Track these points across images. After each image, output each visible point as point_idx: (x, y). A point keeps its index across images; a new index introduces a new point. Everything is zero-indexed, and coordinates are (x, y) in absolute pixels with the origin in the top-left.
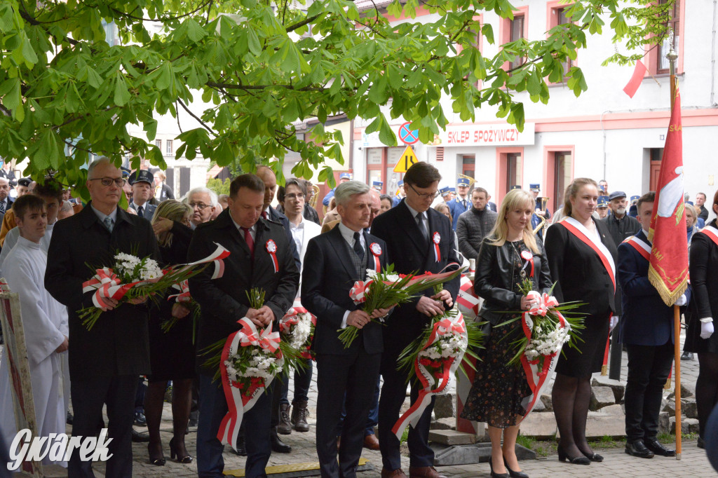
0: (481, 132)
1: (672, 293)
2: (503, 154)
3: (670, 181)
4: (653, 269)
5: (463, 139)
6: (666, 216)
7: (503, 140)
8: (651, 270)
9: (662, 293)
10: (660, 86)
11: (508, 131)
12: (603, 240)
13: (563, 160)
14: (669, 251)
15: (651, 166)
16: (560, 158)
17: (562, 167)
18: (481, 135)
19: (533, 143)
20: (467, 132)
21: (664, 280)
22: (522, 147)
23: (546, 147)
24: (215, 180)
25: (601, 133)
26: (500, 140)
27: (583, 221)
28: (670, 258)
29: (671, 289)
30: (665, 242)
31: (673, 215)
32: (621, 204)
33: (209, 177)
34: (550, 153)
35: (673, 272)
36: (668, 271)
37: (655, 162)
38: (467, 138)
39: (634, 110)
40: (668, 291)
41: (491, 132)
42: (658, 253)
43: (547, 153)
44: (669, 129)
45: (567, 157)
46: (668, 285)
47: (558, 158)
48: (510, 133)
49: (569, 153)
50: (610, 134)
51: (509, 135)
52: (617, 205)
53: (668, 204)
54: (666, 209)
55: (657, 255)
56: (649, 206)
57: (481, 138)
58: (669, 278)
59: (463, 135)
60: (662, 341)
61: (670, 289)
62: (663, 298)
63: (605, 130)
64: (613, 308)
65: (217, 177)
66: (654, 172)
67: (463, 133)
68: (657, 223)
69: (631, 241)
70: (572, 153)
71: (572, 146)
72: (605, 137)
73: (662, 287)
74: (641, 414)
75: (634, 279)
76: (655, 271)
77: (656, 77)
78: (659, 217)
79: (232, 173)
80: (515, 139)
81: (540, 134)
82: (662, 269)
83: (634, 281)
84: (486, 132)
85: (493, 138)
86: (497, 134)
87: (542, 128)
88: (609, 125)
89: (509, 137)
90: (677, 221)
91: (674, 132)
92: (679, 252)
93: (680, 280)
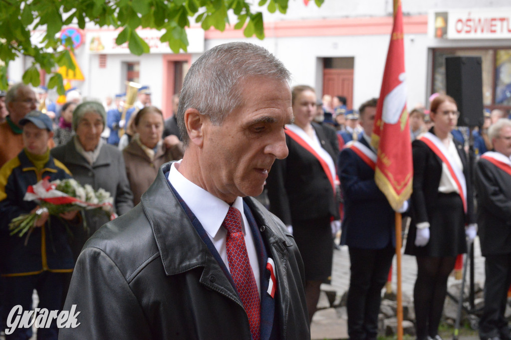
1: (398, 198)
2: (170, 62)
3: (395, 87)
6: (392, 123)
8: (378, 174)
12: (323, 146)
14: (396, 156)
15: (324, 75)
21: (392, 184)
22: (190, 55)
27: (302, 126)
28: (397, 163)
29: (398, 193)
30: (393, 147)
31: (398, 121)
35: (399, 177)
36: (395, 175)
37: (328, 71)
39: (307, 18)
42: (385, 159)
46: (395, 189)
50: (281, 42)
53: (394, 111)
54: (391, 115)
58: (396, 183)
60: (382, 244)
62: (391, 202)
63: (277, 37)
64: (334, 213)
66: (326, 81)
68: (382, 129)
72: (276, 45)
73: (390, 192)
74: (362, 316)
78: (384, 123)
82: (390, 174)
84: (152, 38)
87: (211, 35)
88: (280, 32)
90: (403, 126)
91: (398, 40)
92: (404, 157)
93: (406, 185)
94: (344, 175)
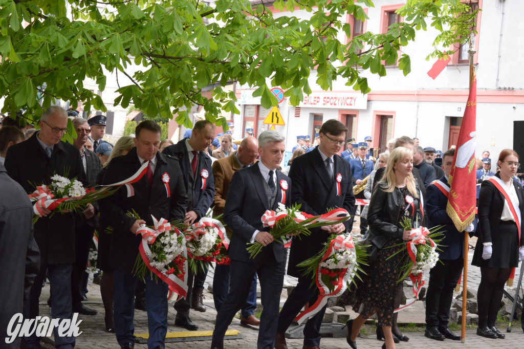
0: (328, 98)
1: (463, 223)
2: (343, 115)
3: (466, 141)
4: (450, 205)
5: (315, 102)
6: (462, 167)
7: (344, 105)
8: (449, 205)
9: (455, 223)
10: (460, 72)
11: (348, 98)
13: (387, 121)
14: (463, 192)
15: (450, 129)
16: (385, 120)
17: (386, 127)
18: (328, 100)
19: (366, 108)
20: (318, 98)
21: (457, 213)
22: (358, 111)
23: (375, 111)
24: (131, 122)
25: (415, 104)
26: (342, 104)
28: (463, 197)
30: (460, 186)
31: (466, 166)
32: (430, 156)
33: (127, 119)
34: (378, 116)
35: (464, 207)
36: (461, 206)
37: (453, 127)
38: (318, 102)
39: (440, 88)
40: (460, 221)
41: (336, 98)
42: (454, 194)
43: (375, 116)
44: (467, 104)
45: (390, 120)
46: (460, 217)
47: (383, 120)
48: (350, 100)
49: (391, 117)
50: (422, 105)
51: (349, 101)
52: (427, 157)
53: (464, 159)
54: (461, 162)
55: (454, 195)
56: (451, 159)
57: (328, 102)
58: (461, 212)
59: (315, 99)
60: (456, 257)
61: (461, 219)
62: (456, 226)
63: (419, 101)
65: (133, 120)
66: (452, 134)
67: (315, 98)
68: (455, 171)
69: (436, 183)
70: (394, 117)
71: (393, 112)
72: (418, 107)
73: (456, 218)
74: (437, 308)
75: (437, 211)
76: (451, 206)
77: (457, 66)
78: (456, 167)
79: (144, 117)
80: (353, 105)
81: (371, 102)
82: (457, 205)
83: (436, 212)
84: (332, 98)
85: (337, 102)
86: (340, 100)
87: (373, 98)
88: (421, 98)
89: (348, 103)
90: (470, 170)
91: (471, 106)
92: (469, 193)
93: (469, 214)
94: (429, 204)
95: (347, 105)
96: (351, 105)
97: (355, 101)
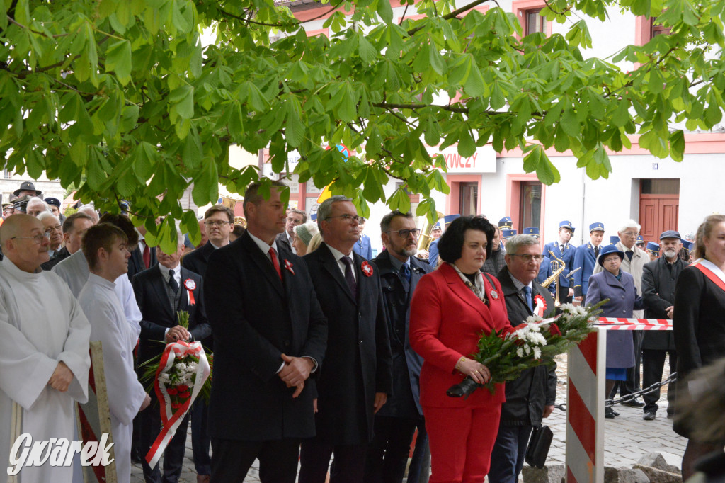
2: (455, 183)
7: (457, 166)
13: (530, 191)
15: (641, 199)
16: (527, 189)
17: (529, 199)
19: (494, 170)
22: (480, 175)
23: (510, 175)
26: (452, 166)
32: (671, 245)
34: (515, 182)
37: (645, 196)
43: (511, 182)
47: (524, 188)
48: (466, 158)
51: (464, 160)
80: (472, 166)
81: (503, 160)
86: (449, 160)
87: (504, 153)
89: (464, 163)
95: (462, 166)
96: (468, 166)
97: (474, 159)
